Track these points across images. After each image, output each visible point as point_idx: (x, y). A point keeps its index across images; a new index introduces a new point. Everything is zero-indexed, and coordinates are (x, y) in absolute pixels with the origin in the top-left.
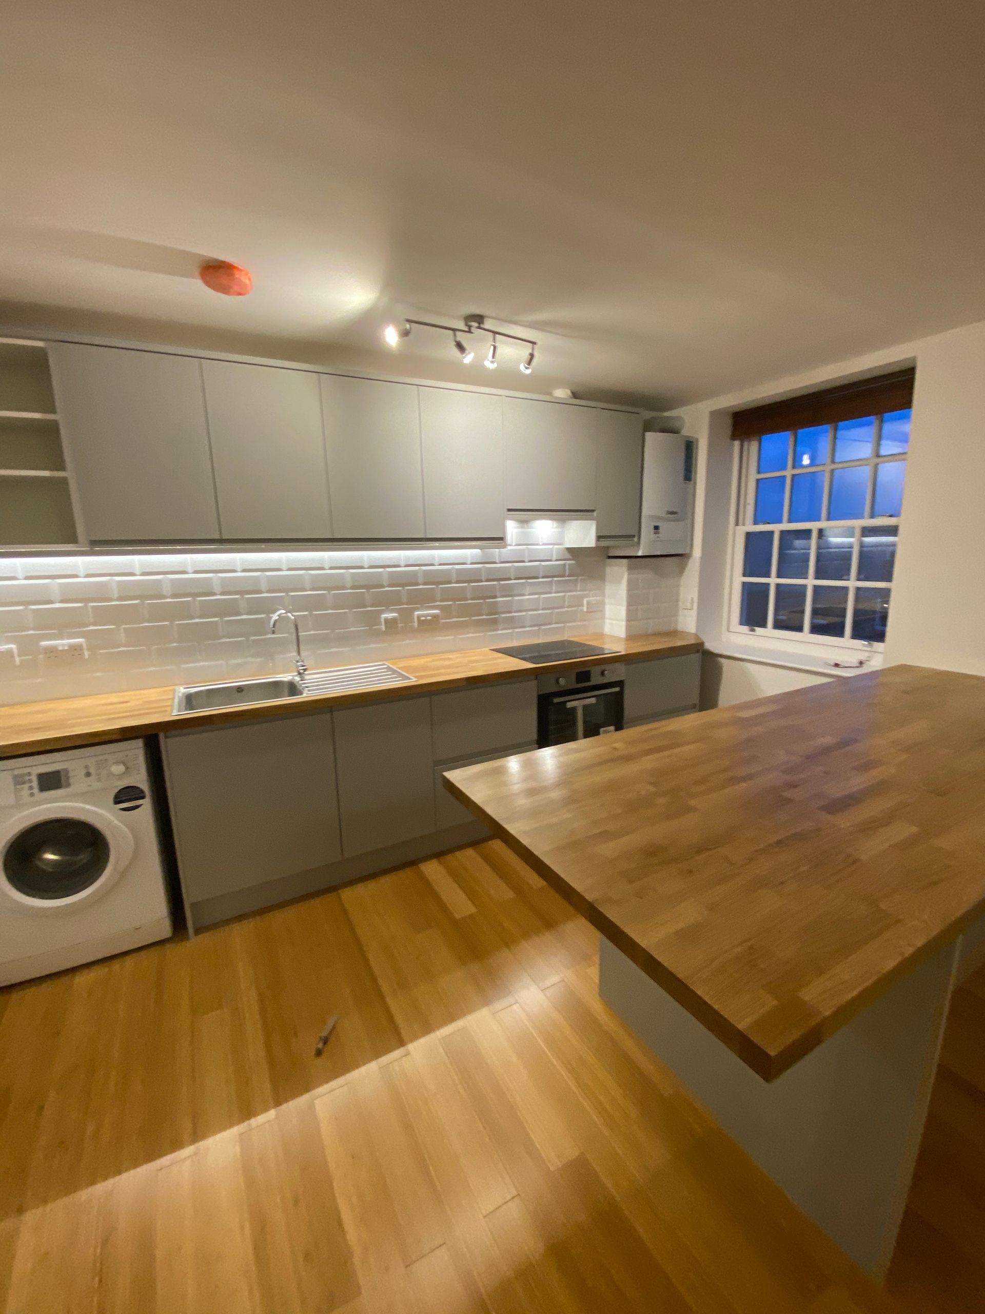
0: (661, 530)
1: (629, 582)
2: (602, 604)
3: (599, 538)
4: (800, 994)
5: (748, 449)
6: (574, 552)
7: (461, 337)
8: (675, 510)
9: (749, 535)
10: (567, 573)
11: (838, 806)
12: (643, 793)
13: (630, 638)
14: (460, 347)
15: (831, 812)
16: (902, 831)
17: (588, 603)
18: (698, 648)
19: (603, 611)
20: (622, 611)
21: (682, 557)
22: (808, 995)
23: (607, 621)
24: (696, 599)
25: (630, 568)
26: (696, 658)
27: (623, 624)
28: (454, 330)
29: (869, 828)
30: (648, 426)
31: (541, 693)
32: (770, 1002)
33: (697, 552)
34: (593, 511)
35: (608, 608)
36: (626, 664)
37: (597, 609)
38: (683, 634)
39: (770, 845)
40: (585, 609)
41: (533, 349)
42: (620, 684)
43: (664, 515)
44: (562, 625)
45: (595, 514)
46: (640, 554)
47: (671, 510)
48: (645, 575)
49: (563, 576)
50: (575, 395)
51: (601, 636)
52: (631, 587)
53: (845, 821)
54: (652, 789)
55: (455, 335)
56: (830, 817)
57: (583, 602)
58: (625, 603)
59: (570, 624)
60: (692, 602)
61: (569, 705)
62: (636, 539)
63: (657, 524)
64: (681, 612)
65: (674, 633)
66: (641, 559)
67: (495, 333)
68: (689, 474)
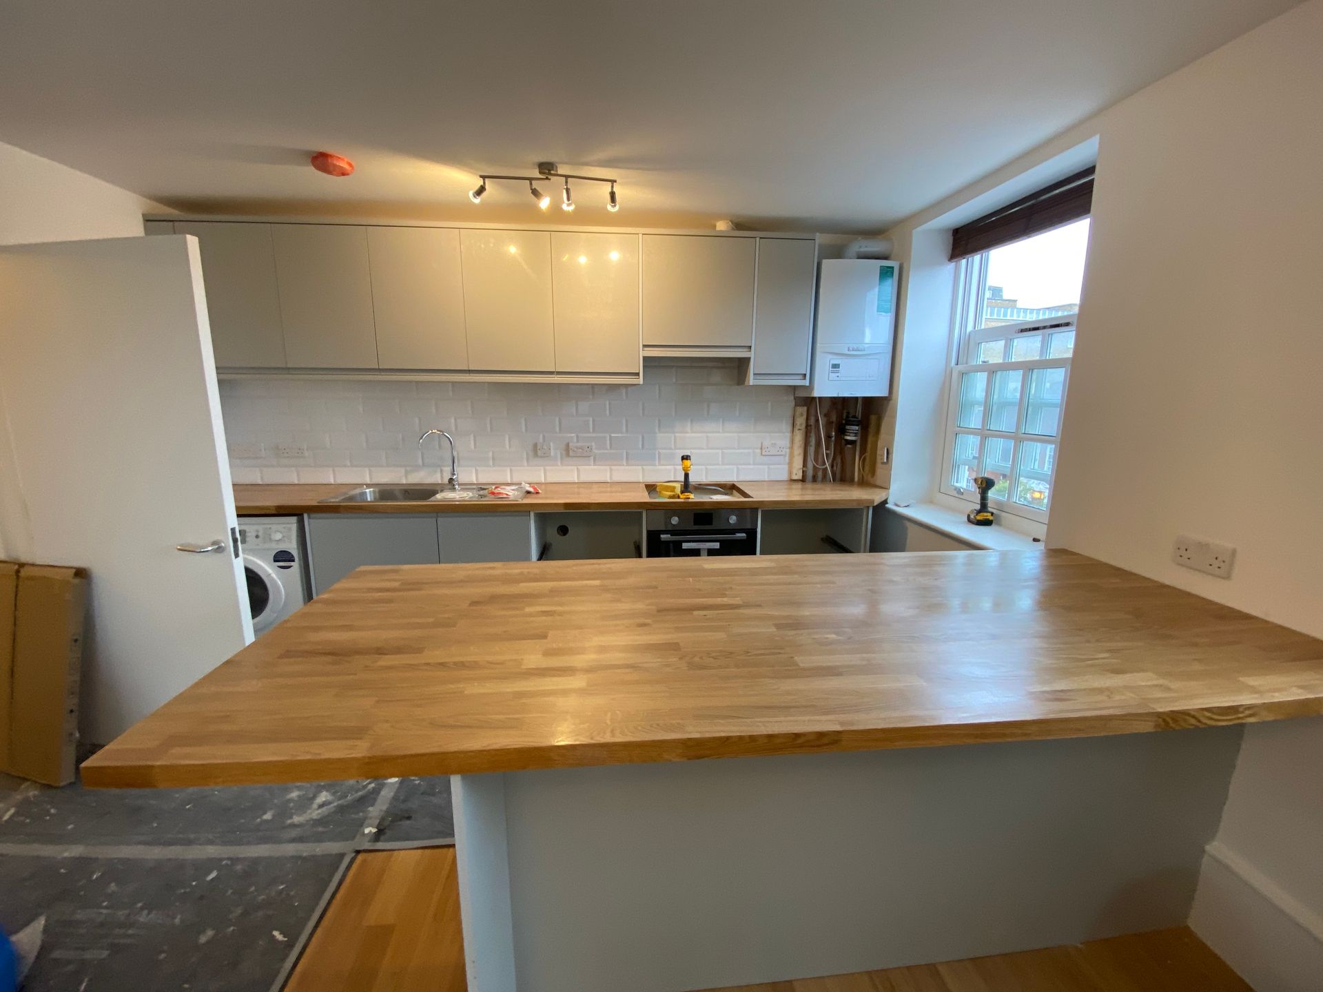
0: (841, 368)
3: (755, 376)
7: (535, 184)
14: (535, 193)
28: (530, 179)
31: (650, 529)
34: (749, 347)
41: (613, 187)
42: (749, 531)
43: (845, 351)
55: (531, 184)
61: (685, 546)
62: (807, 378)
63: (836, 362)
67: (567, 177)
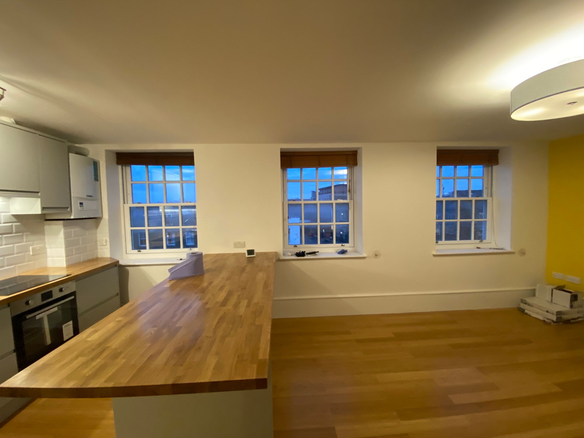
0: (84, 205)
1: (65, 233)
2: (45, 248)
3: (43, 208)
4: (259, 358)
5: (126, 170)
6: (19, 218)
8: (91, 195)
9: (131, 209)
10: (14, 231)
11: (224, 303)
12: (153, 332)
13: (69, 266)
15: (224, 306)
16: (245, 303)
17: (33, 249)
18: (116, 265)
19: (45, 253)
20: (62, 251)
21: (97, 220)
22: (261, 357)
23: (49, 259)
24: (108, 240)
25: (64, 226)
26: (116, 269)
27: (64, 259)
29: (236, 305)
30: (70, 150)
31: (14, 315)
32: (255, 366)
33: (106, 216)
34: (38, 192)
35: (49, 251)
36: (76, 281)
37: (41, 253)
38: (102, 259)
39: (216, 325)
40: (31, 253)
41: (3, 93)
42: (74, 294)
43: (85, 197)
44: (13, 266)
45: (39, 194)
46: (72, 217)
47: (89, 194)
48: (75, 230)
49: (12, 233)
50: (17, 123)
51: (46, 268)
52: (67, 236)
53: (230, 306)
54: (155, 329)
56: (224, 308)
57: (29, 249)
58: (64, 246)
59: (20, 265)
60: (106, 241)
61: (38, 317)
62: (69, 209)
63: (81, 202)
64: (99, 247)
65: (97, 259)
66: (73, 221)
68: (97, 177)
